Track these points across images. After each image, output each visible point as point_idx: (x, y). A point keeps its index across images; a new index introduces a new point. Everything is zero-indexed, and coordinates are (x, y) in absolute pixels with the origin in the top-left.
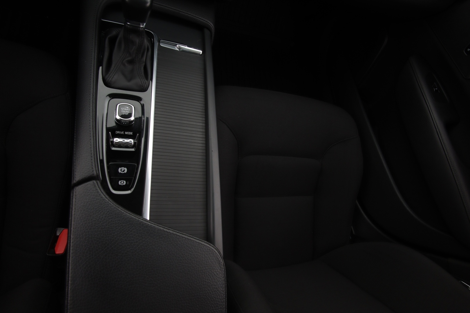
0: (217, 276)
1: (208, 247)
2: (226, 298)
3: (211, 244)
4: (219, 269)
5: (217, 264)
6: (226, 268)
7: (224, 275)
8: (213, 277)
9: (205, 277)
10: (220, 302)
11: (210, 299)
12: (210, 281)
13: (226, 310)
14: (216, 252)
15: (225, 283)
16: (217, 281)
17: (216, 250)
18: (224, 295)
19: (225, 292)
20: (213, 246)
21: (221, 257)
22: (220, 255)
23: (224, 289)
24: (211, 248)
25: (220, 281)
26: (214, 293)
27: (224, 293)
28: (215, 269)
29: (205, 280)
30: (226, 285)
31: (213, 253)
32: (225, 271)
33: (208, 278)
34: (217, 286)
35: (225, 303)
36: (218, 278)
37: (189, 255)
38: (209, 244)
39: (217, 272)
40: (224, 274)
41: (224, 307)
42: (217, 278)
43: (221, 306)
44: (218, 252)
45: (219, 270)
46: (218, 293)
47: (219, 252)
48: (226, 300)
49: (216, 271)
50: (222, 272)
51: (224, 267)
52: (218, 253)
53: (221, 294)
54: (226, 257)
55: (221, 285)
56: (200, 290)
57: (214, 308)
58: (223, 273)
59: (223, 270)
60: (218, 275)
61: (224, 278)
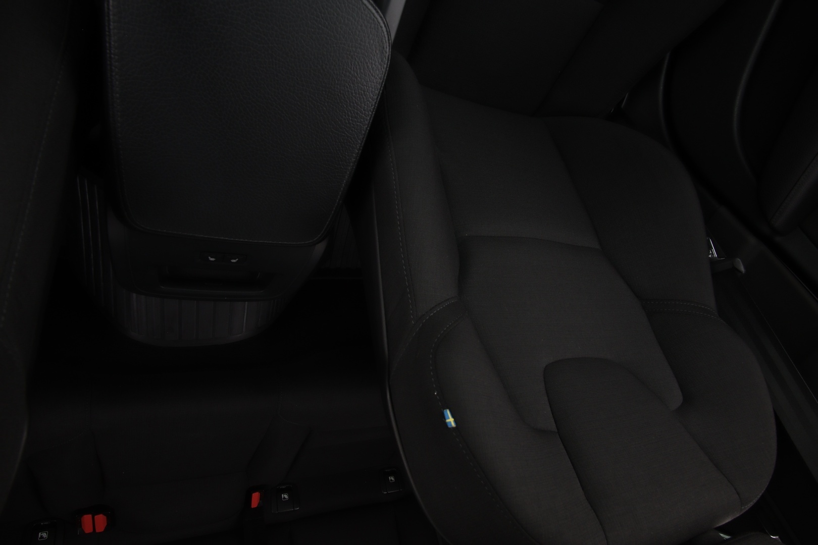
0: (370, 72)
1: (373, 14)
2: (373, 111)
3: (379, 11)
4: (378, 61)
5: (377, 52)
6: (390, 66)
7: (383, 76)
8: (364, 70)
9: (351, 65)
10: (362, 114)
11: (349, 102)
12: (358, 75)
13: (368, 128)
14: (384, 29)
15: (380, 89)
16: (368, 80)
17: (385, 26)
18: (372, 106)
19: (376, 103)
20: (382, 16)
21: (389, 43)
22: (388, 37)
23: (376, 97)
24: (376, 18)
25: (374, 83)
26: (358, 95)
27: (374, 104)
28: (371, 58)
29: (350, 70)
30: (381, 92)
31: (378, 28)
32: (388, 69)
33: (355, 69)
34: (365, 87)
35: (370, 119)
36: (372, 75)
37: (335, 14)
38: (375, 9)
39: (374, 66)
40: (384, 74)
41: (367, 123)
42: (370, 75)
43: (362, 120)
44: (387, 31)
45: (377, 64)
46: (363, 98)
47: (389, 33)
48: (373, 115)
49: (372, 63)
50: (381, 69)
51: (388, 62)
52: (385, 33)
53: (368, 103)
54: (396, 46)
55: (373, 88)
56: (337, 82)
57: (350, 118)
58: (383, 72)
59: (385, 66)
60: (373, 70)
61: (382, 81)
